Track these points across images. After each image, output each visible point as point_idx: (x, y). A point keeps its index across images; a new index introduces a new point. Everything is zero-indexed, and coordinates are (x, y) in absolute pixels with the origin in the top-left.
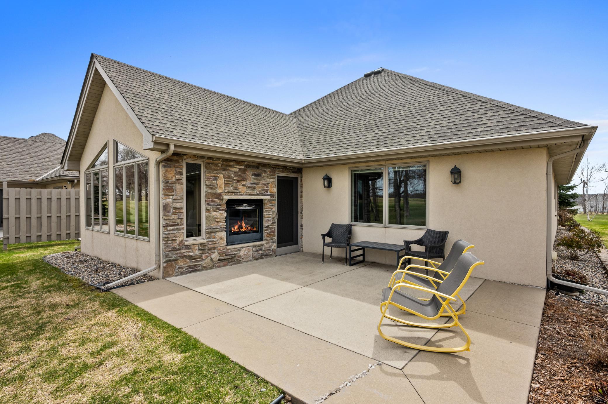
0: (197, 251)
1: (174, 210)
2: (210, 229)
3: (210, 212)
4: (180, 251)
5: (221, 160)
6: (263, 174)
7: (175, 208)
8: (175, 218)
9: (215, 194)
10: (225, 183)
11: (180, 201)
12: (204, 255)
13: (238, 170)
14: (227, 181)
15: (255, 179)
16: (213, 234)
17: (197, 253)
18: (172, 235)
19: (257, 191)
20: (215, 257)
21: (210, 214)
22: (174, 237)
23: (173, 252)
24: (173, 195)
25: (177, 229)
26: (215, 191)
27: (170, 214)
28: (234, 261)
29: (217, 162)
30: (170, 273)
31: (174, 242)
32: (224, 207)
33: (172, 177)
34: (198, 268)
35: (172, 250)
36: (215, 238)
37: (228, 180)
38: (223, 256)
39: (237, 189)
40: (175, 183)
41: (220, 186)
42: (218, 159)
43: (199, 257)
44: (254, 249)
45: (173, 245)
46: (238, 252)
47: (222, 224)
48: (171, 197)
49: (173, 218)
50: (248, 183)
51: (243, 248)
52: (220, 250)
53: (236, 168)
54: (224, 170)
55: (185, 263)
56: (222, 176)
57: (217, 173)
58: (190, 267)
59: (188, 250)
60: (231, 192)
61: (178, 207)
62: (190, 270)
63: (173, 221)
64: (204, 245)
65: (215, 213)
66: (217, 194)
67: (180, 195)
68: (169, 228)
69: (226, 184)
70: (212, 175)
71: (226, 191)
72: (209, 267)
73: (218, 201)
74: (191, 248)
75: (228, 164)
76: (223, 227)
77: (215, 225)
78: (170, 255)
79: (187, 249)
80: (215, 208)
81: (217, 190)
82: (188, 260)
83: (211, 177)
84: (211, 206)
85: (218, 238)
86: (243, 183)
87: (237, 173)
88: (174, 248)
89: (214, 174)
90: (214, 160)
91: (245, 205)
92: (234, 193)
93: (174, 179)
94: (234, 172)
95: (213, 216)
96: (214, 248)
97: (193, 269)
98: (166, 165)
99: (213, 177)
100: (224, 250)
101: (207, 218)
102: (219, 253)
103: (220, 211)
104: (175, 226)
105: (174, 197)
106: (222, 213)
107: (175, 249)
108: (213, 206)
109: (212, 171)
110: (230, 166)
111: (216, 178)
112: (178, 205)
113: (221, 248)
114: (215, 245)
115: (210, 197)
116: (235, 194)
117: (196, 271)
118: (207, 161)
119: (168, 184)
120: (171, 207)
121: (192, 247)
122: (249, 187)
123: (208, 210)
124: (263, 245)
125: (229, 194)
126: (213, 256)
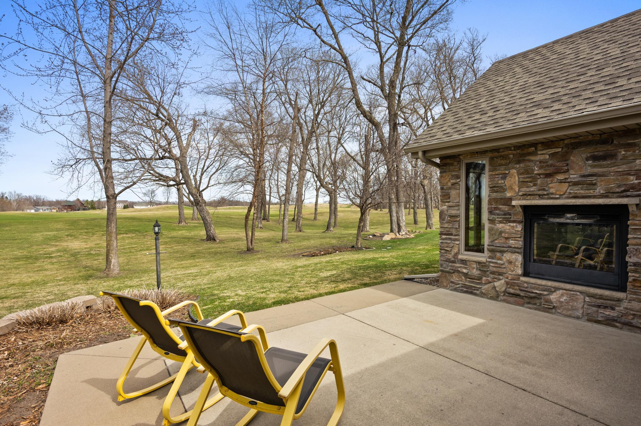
0: (475, 270)
1: (449, 218)
2: (493, 246)
3: (495, 223)
4: (454, 264)
5: (513, 149)
6: (620, 152)
7: (451, 216)
8: (449, 227)
9: (501, 199)
10: (519, 182)
11: (457, 208)
12: (484, 278)
13: (547, 157)
14: (524, 178)
15: (592, 166)
16: (498, 254)
17: (475, 272)
18: (445, 245)
19: (600, 190)
20: (500, 285)
21: (493, 226)
22: (447, 247)
23: (447, 263)
24: (449, 202)
25: (450, 239)
26: (502, 194)
27: (445, 222)
28: (535, 304)
29: (506, 153)
30: (445, 284)
31: (448, 253)
32: (520, 217)
33: (447, 183)
34: (475, 291)
35: (446, 261)
36: (500, 259)
37: (526, 176)
38: (516, 290)
39: (544, 190)
40: (450, 188)
41: (510, 186)
42: (508, 148)
43: (476, 278)
44: (587, 299)
45: (447, 255)
46: (545, 293)
47: (513, 242)
48: (447, 204)
49: (447, 226)
50: (574, 176)
51: (559, 289)
52: (507, 278)
53: (544, 155)
54: (519, 162)
55: (460, 279)
56: (514, 171)
57: (506, 169)
58: (465, 286)
59: (463, 266)
60: (529, 195)
61: (453, 215)
62: (465, 289)
63: (447, 229)
64: (483, 264)
65: (501, 225)
66: (505, 198)
67: (455, 201)
68: (444, 237)
69: (522, 184)
70: (497, 173)
71: (521, 194)
72: (490, 295)
73: (505, 208)
74: (466, 265)
75: (525, 151)
76: (513, 246)
77: (501, 241)
78: (445, 266)
79: (463, 264)
80: (500, 218)
81: (506, 192)
82: (463, 278)
83: (497, 176)
84: (495, 215)
85: (505, 260)
86: (561, 177)
87: (547, 162)
88: (448, 259)
89: (502, 170)
90: (501, 151)
91: (569, 215)
92: (539, 195)
93: (449, 184)
94: (540, 162)
95: (497, 229)
96: (501, 274)
97: (469, 291)
98: (443, 170)
99: (501, 176)
100: (514, 280)
101: (490, 230)
102: (507, 283)
103: (510, 222)
104: (449, 235)
105: (450, 204)
106: (513, 227)
107: (448, 261)
108: (498, 215)
109: (498, 167)
110: (530, 154)
111: (504, 176)
112: (453, 212)
113: (510, 276)
114: (501, 270)
115: (493, 203)
116: (541, 196)
117: (471, 293)
118: (490, 155)
119: (444, 191)
120: (446, 215)
121: (468, 263)
122: (576, 184)
123: (491, 221)
124: (619, 300)
125: (528, 198)
126: (496, 284)
